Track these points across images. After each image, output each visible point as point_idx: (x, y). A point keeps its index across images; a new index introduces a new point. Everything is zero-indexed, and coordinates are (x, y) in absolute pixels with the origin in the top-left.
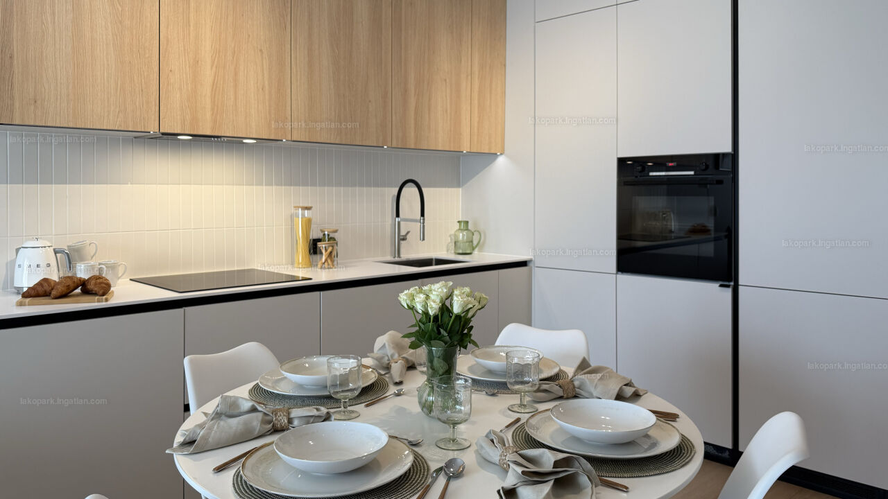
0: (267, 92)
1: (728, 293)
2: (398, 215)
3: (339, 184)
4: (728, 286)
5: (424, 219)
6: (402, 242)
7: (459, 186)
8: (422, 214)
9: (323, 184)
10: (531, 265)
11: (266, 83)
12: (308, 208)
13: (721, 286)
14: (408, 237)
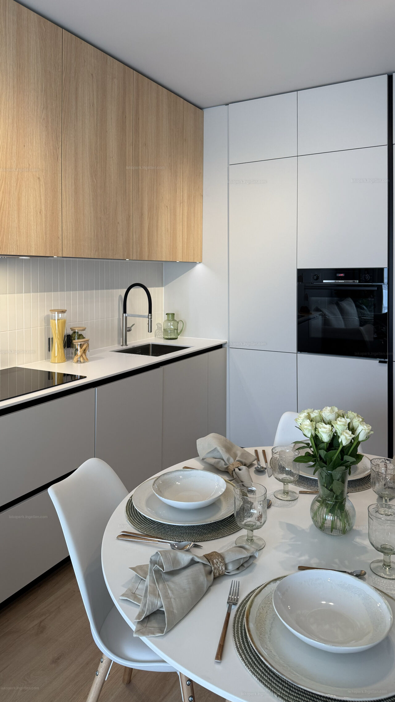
0: (43, 215)
1: (385, 367)
2: (125, 312)
3: (81, 289)
4: (385, 362)
5: (151, 315)
6: (128, 333)
7: (162, 286)
8: (150, 312)
9: (69, 289)
10: (226, 346)
11: (43, 207)
12: (63, 312)
13: (380, 362)
14: (132, 328)
